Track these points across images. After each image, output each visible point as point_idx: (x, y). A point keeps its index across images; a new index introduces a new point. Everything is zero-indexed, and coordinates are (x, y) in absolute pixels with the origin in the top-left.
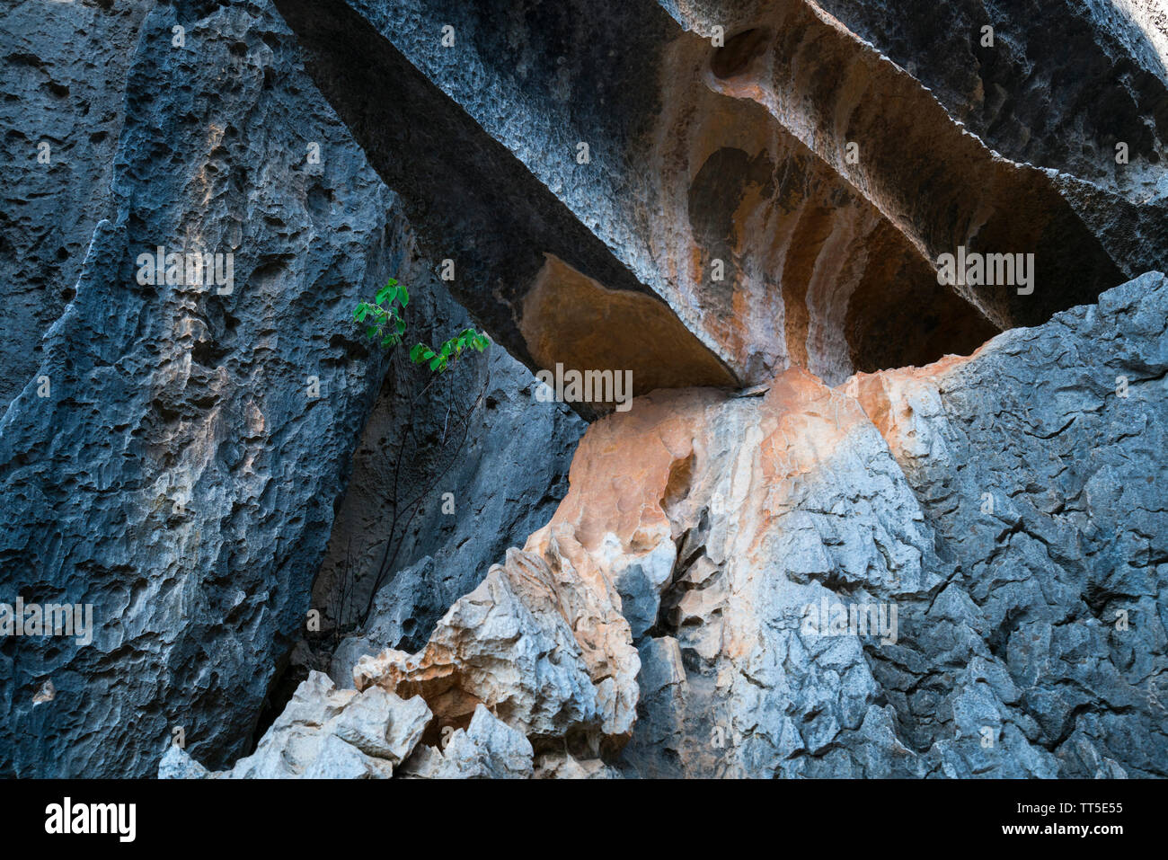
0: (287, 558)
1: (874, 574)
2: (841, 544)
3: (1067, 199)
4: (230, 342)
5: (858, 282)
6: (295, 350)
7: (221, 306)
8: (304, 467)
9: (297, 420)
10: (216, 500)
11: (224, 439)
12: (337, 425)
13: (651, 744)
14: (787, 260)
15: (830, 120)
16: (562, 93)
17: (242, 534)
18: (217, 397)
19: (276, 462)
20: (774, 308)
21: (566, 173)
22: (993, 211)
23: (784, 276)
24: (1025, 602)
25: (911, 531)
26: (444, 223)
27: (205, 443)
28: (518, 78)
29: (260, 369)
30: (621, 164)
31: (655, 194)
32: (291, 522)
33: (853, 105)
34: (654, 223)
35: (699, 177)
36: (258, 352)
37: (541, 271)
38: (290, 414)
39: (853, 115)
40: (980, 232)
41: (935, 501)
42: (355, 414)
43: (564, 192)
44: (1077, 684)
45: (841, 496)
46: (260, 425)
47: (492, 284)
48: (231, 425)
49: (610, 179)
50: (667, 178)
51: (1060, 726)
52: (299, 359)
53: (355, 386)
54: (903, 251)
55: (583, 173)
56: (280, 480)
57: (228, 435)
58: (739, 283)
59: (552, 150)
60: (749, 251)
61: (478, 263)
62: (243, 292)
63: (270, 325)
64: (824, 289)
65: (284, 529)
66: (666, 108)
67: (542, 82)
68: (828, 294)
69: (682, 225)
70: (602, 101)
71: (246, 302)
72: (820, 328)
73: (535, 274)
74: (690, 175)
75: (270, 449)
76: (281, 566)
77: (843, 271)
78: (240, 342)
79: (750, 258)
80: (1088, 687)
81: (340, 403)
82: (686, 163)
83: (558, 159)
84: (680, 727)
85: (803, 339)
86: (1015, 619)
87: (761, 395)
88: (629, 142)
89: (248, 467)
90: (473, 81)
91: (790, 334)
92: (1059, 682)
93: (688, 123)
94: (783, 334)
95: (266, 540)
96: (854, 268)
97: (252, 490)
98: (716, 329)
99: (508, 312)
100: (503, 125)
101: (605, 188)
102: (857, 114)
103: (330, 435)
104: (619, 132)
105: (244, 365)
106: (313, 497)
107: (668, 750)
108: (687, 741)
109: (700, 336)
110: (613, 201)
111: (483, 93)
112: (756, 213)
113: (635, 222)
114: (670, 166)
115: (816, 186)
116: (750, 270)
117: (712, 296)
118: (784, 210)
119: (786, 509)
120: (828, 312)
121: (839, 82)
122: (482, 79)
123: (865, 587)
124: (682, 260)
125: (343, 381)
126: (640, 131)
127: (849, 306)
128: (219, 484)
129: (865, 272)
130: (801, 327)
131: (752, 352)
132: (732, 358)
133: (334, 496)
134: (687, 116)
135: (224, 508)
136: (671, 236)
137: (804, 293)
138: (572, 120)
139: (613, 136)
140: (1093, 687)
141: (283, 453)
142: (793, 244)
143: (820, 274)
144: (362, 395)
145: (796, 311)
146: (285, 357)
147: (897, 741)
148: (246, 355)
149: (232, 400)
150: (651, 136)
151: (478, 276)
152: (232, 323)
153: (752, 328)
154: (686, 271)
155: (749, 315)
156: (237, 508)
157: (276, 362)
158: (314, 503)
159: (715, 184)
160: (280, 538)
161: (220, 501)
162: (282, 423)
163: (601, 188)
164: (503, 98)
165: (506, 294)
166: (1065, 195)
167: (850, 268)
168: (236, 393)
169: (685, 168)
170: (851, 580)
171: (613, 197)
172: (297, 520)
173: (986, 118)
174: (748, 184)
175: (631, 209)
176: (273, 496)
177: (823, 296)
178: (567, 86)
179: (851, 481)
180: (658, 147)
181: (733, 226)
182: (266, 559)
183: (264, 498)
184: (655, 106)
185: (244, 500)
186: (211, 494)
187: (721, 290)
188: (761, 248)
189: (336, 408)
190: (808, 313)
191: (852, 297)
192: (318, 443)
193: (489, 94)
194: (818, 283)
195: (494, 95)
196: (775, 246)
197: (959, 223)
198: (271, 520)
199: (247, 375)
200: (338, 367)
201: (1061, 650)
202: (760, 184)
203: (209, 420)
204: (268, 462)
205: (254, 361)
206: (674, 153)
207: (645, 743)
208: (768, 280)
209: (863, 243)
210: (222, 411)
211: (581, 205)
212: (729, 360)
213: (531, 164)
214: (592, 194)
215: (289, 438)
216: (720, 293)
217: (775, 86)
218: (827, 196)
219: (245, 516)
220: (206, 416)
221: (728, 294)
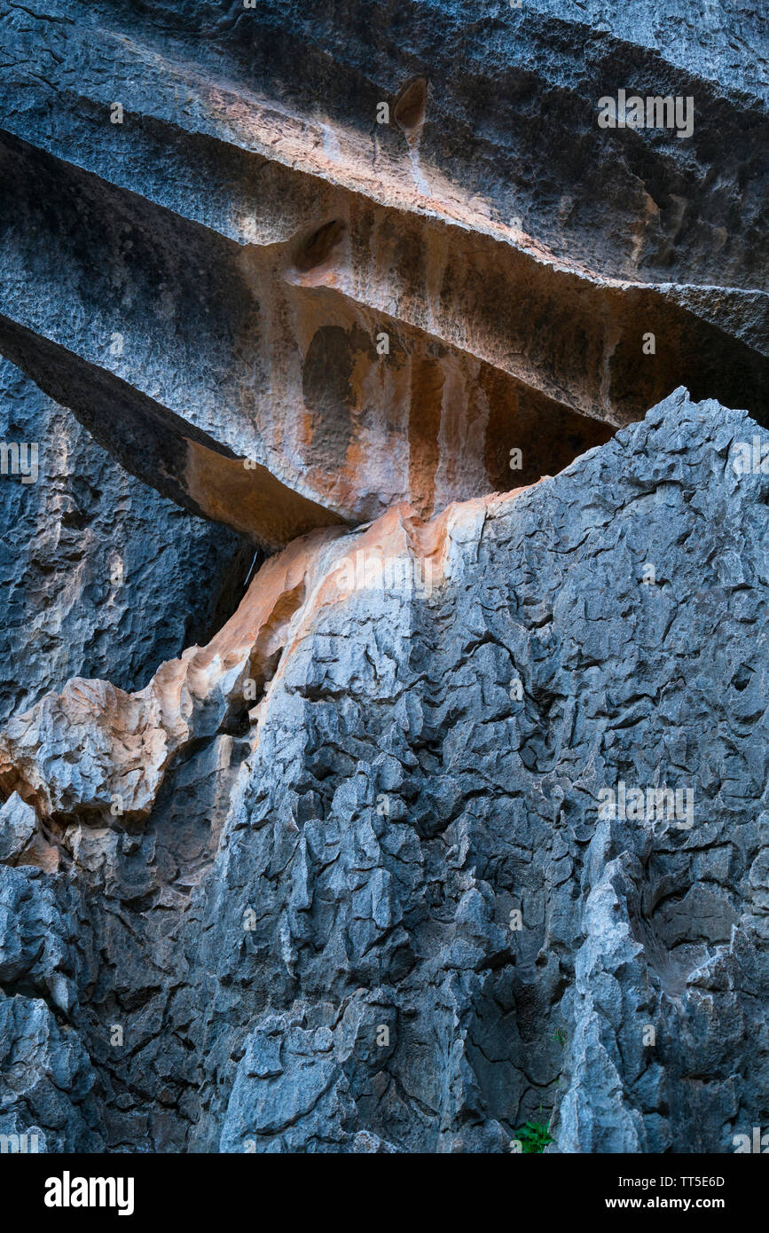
0: (141, 668)
1: (357, 684)
2: (335, 660)
3: (688, 309)
4: (96, 509)
5: (487, 416)
6: (147, 508)
7: (86, 483)
8: (156, 597)
9: (151, 561)
10: (82, 629)
11: (89, 583)
12: (182, 563)
13: (194, 816)
14: (412, 408)
15: (421, 285)
16: (166, 310)
17: (103, 651)
18: (83, 552)
19: (133, 596)
20: (396, 452)
21: (165, 378)
22: (621, 331)
23: (410, 423)
24: (464, 703)
25: (397, 648)
26: (107, 426)
27: (74, 586)
28: (123, 310)
29: (120, 526)
30: (228, 358)
31: (264, 377)
32: (144, 640)
33: (443, 266)
34: (261, 402)
35: (309, 354)
36: (117, 513)
37: (189, 450)
38: (146, 558)
39: (446, 274)
40: (616, 351)
41: (443, 618)
42: (199, 552)
43: (162, 394)
44: (479, 773)
45: (353, 620)
46: (118, 570)
47: (156, 465)
48: (96, 572)
49: (213, 374)
50: (279, 361)
51: (451, 807)
52: (150, 515)
53: (199, 530)
54: (514, 385)
55: (185, 374)
56: (135, 609)
57: (93, 579)
58: (355, 437)
59: (152, 362)
60: (370, 407)
61: (141, 450)
62: (102, 469)
63: (126, 492)
64: (456, 428)
65: (138, 646)
66: (262, 304)
67: (147, 308)
68: (461, 433)
69: (294, 398)
70: (207, 310)
71: (106, 477)
72: (453, 461)
73: (185, 452)
74: (302, 353)
75: (128, 586)
76: (137, 673)
77: (469, 409)
78: (103, 509)
79: (371, 412)
80: (487, 775)
81: (184, 546)
82: (296, 345)
83: (157, 368)
84: (216, 803)
85: (431, 475)
86: (457, 719)
87: (365, 531)
88: (237, 338)
89: (111, 602)
90: (74, 323)
91: (415, 472)
92: (463, 771)
93: (285, 313)
94: (407, 471)
95: (123, 654)
96: (479, 405)
97: (112, 618)
98: (320, 481)
99: (176, 483)
100: (103, 352)
101: (207, 382)
102: (449, 273)
103: (176, 571)
104: (226, 332)
105: (107, 525)
106: (162, 620)
107: (207, 820)
108: (219, 814)
109: (299, 490)
110: (216, 391)
111: (84, 330)
112: (371, 374)
113: (240, 405)
114: (281, 350)
115: (412, 344)
116: (371, 423)
117: (323, 452)
118: (395, 368)
119: (309, 633)
120: (463, 445)
121: (422, 250)
122: (82, 320)
123: (349, 695)
124: (290, 428)
125: (189, 528)
126: (247, 327)
127: (486, 438)
128: (84, 617)
129: (491, 408)
130: (429, 464)
131: (362, 494)
132: (334, 504)
133: (184, 617)
134: (281, 308)
135: (87, 634)
136: (279, 410)
137: (436, 433)
138: (178, 331)
139: (220, 337)
140: (492, 776)
141: (139, 588)
142: (414, 394)
143: (449, 415)
144: (205, 536)
145: (423, 451)
146: (138, 515)
147: (293, 820)
148: (108, 517)
149: (96, 553)
150: (258, 329)
151: (144, 460)
152: (97, 495)
153: (367, 473)
154: (294, 436)
155: (366, 462)
156: (99, 634)
157: (132, 519)
158: (163, 624)
159: (325, 357)
160: (134, 653)
161: (84, 629)
162: (139, 565)
163: (203, 383)
164: (103, 330)
165: (169, 471)
166: (686, 305)
167: (475, 406)
168: (100, 546)
169: (296, 349)
170: (334, 689)
171: (217, 388)
172: (148, 638)
173: (666, 230)
174: (354, 352)
175: (236, 394)
176: (130, 621)
177: (455, 433)
178: (171, 306)
179: (368, 607)
180: (266, 337)
181: (351, 388)
182: (122, 669)
183: (122, 623)
184: (253, 305)
185: (105, 626)
186: (77, 625)
187: (333, 446)
188: (383, 402)
189: (181, 550)
190: (438, 450)
191: (487, 429)
192: (167, 578)
193: (90, 330)
194: (449, 423)
195: (94, 330)
196: (397, 399)
197: (591, 347)
198: (128, 639)
199: (111, 532)
200: (185, 516)
201: (474, 743)
202: (364, 351)
203: (77, 570)
204: (126, 596)
205: (115, 521)
206: (282, 339)
207: (186, 815)
208: (392, 428)
209: (476, 384)
210: (87, 562)
211: (179, 401)
212: (331, 506)
213: (130, 378)
214: (193, 389)
215: (144, 576)
216: (333, 449)
217: (356, 268)
218: (425, 351)
219: (107, 638)
220: (76, 566)
221: (342, 448)
